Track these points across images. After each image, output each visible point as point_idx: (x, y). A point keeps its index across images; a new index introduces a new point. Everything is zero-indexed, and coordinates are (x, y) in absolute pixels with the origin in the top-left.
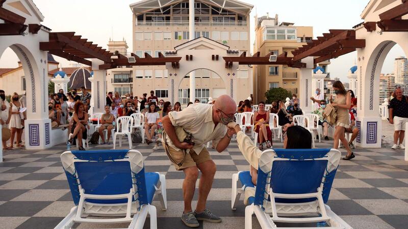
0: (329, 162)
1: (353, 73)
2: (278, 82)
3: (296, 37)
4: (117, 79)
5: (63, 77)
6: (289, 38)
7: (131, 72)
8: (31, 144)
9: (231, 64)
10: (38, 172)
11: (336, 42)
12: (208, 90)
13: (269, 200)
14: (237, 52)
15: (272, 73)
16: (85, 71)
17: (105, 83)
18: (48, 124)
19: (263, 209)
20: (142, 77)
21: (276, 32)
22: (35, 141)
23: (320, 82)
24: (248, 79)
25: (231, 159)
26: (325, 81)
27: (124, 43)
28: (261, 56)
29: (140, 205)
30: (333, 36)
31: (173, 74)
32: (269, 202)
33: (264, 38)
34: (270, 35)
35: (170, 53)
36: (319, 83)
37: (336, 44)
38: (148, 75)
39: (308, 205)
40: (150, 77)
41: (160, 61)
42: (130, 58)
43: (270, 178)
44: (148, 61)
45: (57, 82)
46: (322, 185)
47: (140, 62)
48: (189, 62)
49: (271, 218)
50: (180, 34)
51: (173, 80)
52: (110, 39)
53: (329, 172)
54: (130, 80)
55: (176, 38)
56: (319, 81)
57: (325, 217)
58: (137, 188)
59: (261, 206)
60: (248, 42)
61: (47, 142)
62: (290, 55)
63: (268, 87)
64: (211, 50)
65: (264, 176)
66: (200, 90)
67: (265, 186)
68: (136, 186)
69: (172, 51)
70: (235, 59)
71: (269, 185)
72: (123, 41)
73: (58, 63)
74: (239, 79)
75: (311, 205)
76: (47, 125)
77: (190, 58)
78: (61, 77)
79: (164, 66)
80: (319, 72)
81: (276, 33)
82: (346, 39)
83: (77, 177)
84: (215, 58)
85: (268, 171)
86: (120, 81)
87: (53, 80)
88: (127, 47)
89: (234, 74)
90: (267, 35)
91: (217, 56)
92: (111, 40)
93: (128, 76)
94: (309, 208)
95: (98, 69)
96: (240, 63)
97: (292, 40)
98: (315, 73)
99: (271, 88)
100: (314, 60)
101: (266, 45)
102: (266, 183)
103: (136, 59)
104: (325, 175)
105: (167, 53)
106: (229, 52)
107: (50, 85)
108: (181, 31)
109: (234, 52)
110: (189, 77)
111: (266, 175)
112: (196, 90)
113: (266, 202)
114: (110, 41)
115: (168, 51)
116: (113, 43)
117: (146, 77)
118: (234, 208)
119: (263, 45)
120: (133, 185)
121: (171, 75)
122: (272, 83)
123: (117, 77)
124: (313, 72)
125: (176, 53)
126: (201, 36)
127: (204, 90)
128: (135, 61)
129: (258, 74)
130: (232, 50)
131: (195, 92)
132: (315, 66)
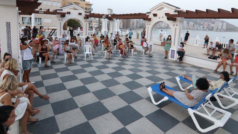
12: (41, 19)
31: (61, 20)
35: (59, 10)
42: (40, 11)
66: (37, 18)
77: (69, 13)
84: (80, 14)
89: (87, 22)
109: (88, 12)
125: (62, 10)
127: (38, 18)
128: (43, 13)
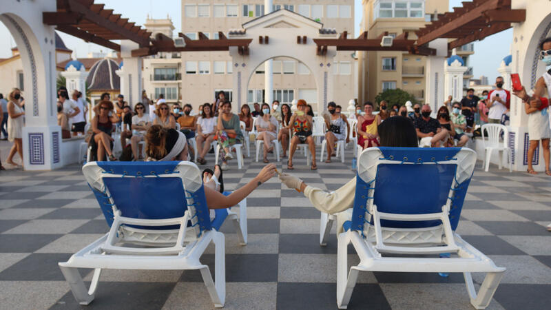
0: (458, 168)
1: (507, 64)
2: (395, 81)
3: (423, 14)
4: (158, 76)
5: (78, 70)
6: (413, 14)
7: (179, 64)
8: (32, 162)
9: (325, 50)
10: (42, 198)
11: (480, 15)
12: (291, 92)
13: (372, 223)
14: (334, 32)
15: (387, 67)
16: (112, 62)
17: (141, 80)
18: (57, 133)
19: (364, 237)
20: (195, 72)
21: (393, 5)
22: (37, 158)
23: (457, 78)
24: (351, 75)
25: (322, 182)
26: (465, 79)
27: (168, 23)
28: (369, 37)
29: (201, 230)
30: (477, 5)
31: (240, 64)
32: (372, 227)
33: (376, 16)
34: (384, 11)
35: (236, 33)
36: (456, 81)
37: (481, 17)
38: (204, 70)
39: (429, 231)
40: (207, 72)
41: (221, 44)
42: (176, 40)
43: (373, 191)
44: (202, 44)
45: (70, 77)
46: (449, 202)
47: (191, 46)
48: (264, 47)
49: (373, 247)
50: (252, 9)
51: (239, 73)
52: (148, 16)
53: (460, 183)
54: (178, 77)
55: (245, 14)
56: (455, 76)
57: (451, 246)
58: (194, 209)
59: (360, 232)
60: (352, 20)
61: (56, 160)
62: (413, 37)
63: (380, 88)
64: (295, 29)
65: (365, 187)
66: (280, 91)
67: (366, 202)
68: (193, 207)
69: (238, 30)
70: (332, 42)
71: (372, 201)
72: (168, 19)
73: (71, 52)
74: (338, 76)
75: (433, 233)
76: (55, 134)
77: (264, 40)
78: (75, 69)
79: (227, 53)
80: (456, 64)
81: (393, 8)
82: (497, 9)
83: (109, 195)
84: (302, 40)
85: (371, 180)
86: (162, 78)
87: (63, 74)
88: (173, 28)
89: (329, 65)
90: (380, 11)
91: (305, 38)
92: (150, 18)
93: (174, 70)
94: (430, 236)
95: (130, 56)
96: (339, 49)
97: (417, 18)
98: (449, 65)
99: (384, 90)
100: (449, 44)
101: (379, 25)
102: (367, 198)
103: (185, 42)
104: (453, 187)
105: (231, 33)
106: (322, 32)
107: (59, 82)
108: (252, 4)
109: (329, 32)
110: (264, 72)
111: (368, 185)
112: (274, 91)
113: (367, 226)
114: (148, 20)
115: (233, 30)
116: (152, 23)
117: (202, 72)
118: (323, 242)
119: (374, 25)
120: (188, 207)
121: (236, 65)
122: (386, 83)
123: (158, 73)
124: (446, 63)
125: (244, 33)
126: (282, 7)
127: (285, 92)
128: (184, 45)
129: (366, 69)
130: (328, 29)
131: (272, 93)
132: (449, 54)
